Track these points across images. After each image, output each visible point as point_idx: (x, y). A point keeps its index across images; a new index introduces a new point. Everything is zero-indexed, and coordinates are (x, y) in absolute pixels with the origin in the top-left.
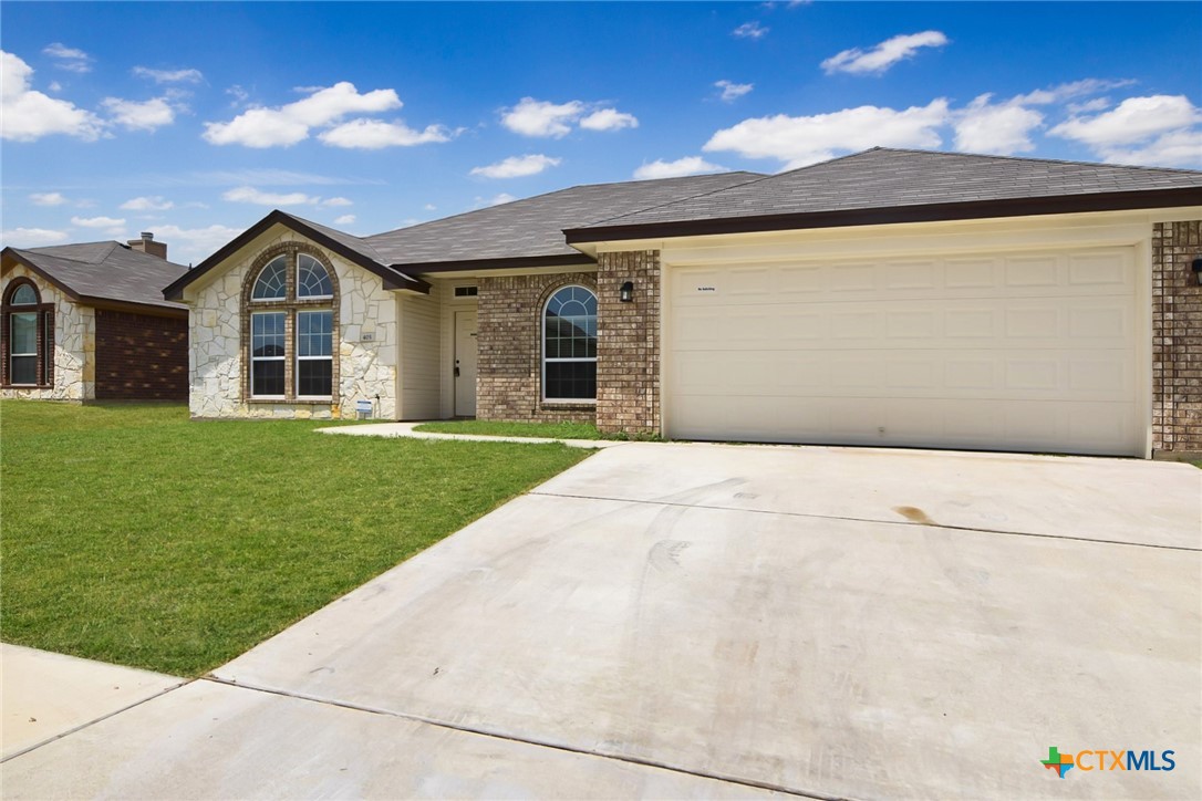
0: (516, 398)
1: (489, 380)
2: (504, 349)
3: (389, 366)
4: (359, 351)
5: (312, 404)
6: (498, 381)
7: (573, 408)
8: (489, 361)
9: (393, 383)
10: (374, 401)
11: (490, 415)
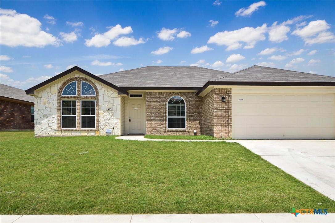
0: (159, 128)
1: (150, 123)
2: (155, 114)
3: (117, 119)
4: (106, 114)
5: (88, 131)
6: (153, 123)
7: (177, 131)
8: (150, 117)
9: (119, 124)
10: (112, 129)
11: (151, 133)
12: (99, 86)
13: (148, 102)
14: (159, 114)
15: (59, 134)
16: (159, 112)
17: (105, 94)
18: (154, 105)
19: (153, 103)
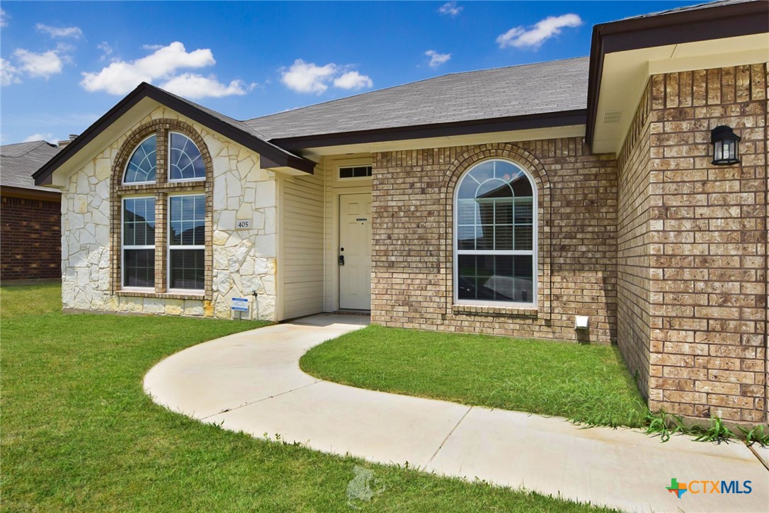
0: (420, 299)
1: (387, 275)
2: (406, 238)
3: (268, 258)
4: (234, 240)
5: (183, 299)
6: (398, 278)
7: (497, 315)
8: (386, 253)
9: (272, 278)
10: (250, 298)
11: (388, 318)
12: (214, 143)
13: (378, 193)
14: (420, 238)
16: (420, 231)
17: (230, 170)
18: (400, 204)
19: (396, 198)
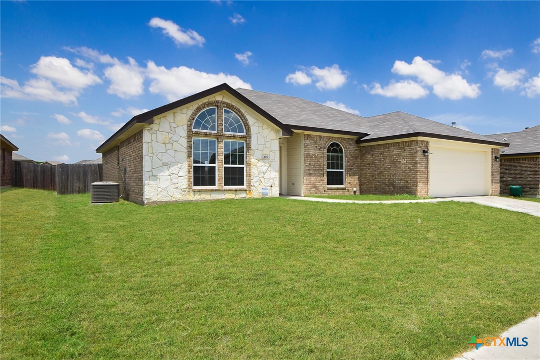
0: (319, 186)
1: (309, 178)
2: (314, 165)
3: (276, 172)
4: (261, 163)
5: (236, 191)
8: (309, 170)
9: (277, 180)
10: (269, 188)
11: (309, 193)
13: (307, 149)
15: (191, 197)
16: (319, 163)
17: (259, 133)
19: (312, 151)
